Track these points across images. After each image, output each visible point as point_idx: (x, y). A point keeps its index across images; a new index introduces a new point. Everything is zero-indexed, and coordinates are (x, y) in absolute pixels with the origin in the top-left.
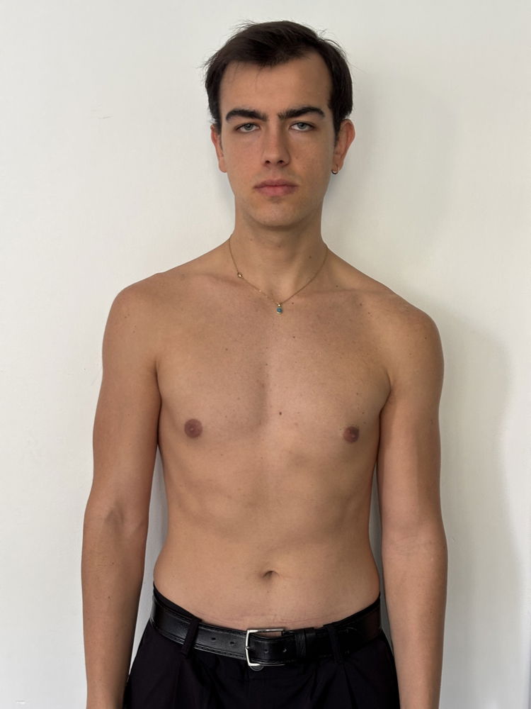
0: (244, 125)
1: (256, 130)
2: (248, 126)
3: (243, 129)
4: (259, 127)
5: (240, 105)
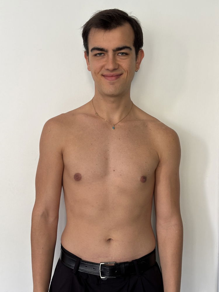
1: (103, 56)
4: (105, 54)
5: (97, 46)
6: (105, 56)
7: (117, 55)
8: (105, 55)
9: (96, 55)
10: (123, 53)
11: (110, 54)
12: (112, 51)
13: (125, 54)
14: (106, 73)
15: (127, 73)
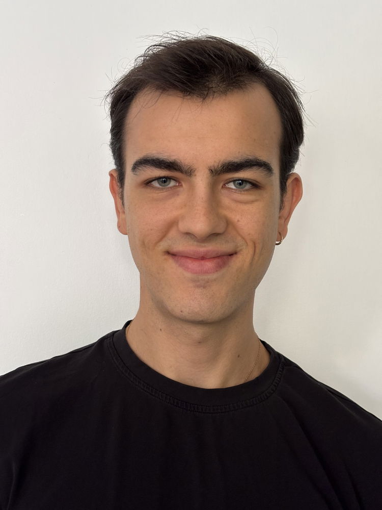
0: (158, 179)
1: (175, 186)
2: (164, 180)
3: (156, 184)
4: (179, 183)
5: (154, 152)
6: (181, 189)
7: (224, 187)
8: (182, 185)
9: (148, 183)
10: (242, 182)
11: (201, 181)
12: (207, 171)
13: (248, 186)
14: (181, 246)
15: (251, 251)
